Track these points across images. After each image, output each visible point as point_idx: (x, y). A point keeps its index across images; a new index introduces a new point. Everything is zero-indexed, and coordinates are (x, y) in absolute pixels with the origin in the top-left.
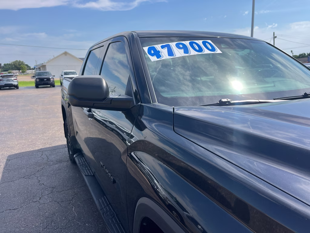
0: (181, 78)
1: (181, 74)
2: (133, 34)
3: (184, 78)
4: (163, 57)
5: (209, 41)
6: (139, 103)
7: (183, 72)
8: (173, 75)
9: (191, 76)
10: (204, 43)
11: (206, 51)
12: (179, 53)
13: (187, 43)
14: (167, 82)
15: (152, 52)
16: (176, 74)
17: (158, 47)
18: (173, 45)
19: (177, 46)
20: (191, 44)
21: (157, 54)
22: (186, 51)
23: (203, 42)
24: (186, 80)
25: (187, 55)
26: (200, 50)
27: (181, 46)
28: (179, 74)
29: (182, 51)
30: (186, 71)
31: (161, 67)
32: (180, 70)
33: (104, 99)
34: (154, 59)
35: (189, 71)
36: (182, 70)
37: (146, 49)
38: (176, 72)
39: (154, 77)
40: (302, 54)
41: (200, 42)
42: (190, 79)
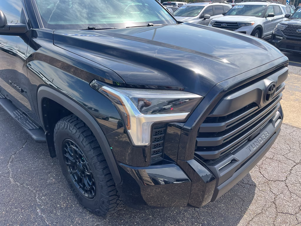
0: (78, 14)
1: (79, 11)
3: (81, 15)
6: (31, 29)
7: (80, 9)
8: (71, 11)
9: (88, 14)
14: (65, 17)
16: (73, 10)
24: (83, 17)
28: (76, 11)
30: (83, 9)
31: (59, 2)
32: (77, 7)
33: (4, 26)
35: (86, 9)
36: (79, 7)
38: (74, 9)
39: (53, 11)
42: (86, 16)
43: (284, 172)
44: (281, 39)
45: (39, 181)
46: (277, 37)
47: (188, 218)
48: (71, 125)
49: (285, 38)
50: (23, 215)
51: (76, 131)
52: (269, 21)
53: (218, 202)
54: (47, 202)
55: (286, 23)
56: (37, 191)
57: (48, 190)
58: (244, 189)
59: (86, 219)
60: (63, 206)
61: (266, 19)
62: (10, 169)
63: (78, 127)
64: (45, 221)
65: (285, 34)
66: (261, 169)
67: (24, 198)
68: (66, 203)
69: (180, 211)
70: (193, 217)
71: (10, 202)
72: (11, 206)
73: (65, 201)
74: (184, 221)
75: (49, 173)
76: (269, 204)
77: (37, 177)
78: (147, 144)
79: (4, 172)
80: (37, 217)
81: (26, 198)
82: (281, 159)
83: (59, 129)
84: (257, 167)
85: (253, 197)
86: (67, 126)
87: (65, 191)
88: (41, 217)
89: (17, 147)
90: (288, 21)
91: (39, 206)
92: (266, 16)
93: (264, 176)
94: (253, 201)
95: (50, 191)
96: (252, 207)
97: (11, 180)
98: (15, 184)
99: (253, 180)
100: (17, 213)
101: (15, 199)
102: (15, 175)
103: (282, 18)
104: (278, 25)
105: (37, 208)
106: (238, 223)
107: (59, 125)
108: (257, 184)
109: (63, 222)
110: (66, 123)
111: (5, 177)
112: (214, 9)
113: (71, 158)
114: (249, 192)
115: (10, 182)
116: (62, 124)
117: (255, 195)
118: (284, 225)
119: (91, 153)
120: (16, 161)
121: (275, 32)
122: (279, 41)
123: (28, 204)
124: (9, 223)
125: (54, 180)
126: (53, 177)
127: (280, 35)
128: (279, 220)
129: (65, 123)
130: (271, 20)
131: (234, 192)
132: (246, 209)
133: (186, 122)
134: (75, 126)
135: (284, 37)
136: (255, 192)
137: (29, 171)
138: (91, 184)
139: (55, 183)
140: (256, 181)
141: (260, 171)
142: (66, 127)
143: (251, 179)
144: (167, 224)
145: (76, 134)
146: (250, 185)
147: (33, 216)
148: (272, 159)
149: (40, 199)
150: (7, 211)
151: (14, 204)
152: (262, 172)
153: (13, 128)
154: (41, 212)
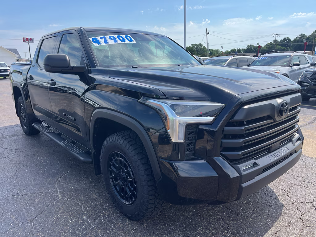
2: (81, 29)
4: (102, 44)
5: (130, 36)
6: (90, 68)
10: (126, 37)
11: (127, 41)
12: (111, 42)
13: (116, 36)
15: (95, 41)
17: (98, 38)
18: (107, 37)
19: (110, 38)
20: (118, 37)
21: (98, 42)
22: (115, 41)
23: (117, 36)
25: (115, 43)
26: (124, 40)
27: (112, 38)
29: (113, 41)
33: (68, 67)
34: (96, 45)
37: (91, 39)
40: (233, 50)
41: (124, 36)
43: (311, 196)
44: (308, 86)
45: (83, 197)
46: (304, 84)
47: (218, 227)
48: (119, 138)
49: (312, 85)
50: (72, 221)
51: (124, 142)
52: (295, 70)
53: (246, 217)
54: (91, 212)
55: (312, 70)
56: (82, 204)
57: (92, 203)
58: (272, 208)
59: (126, 224)
60: (106, 214)
61: (292, 68)
62: (58, 188)
63: (125, 138)
64: (91, 225)
65: (311, 81)
66: (288, 193)
67: (72, 209)
68: (108, 213)
69: (210, 222)
70: (222, 227)
71: (60, 211)
72: (61, 214)
73: (107, 212)
74: (215, 229)
75: (92, 191)
76: (296, 219)
77: (82, 193)
78: (182, 141)
79: (53, 190)
80: (83, 222)
81: (74, 209)
82: (308, 186)
83: (107, 144)
84: (285, 192)
85: (280, 214)
86: (116, 139)
87: (106, 204)
88: (88, 222)
89: (62, 173)
90: (313, 69)
91: (85, 214)
92: (291, 65)
93: (292, 198)
94: (281, 217)
95: (94, 204)
96: (280, 222)
97: (60, 196)
98: (63, 199)
99: (281, 202)
100: (67, 219)
101: (64, 209)
102: (62, 192)
103: (309, 67)
104: (304, 73)
105: (84, 216)
106: (266, 233)
107: (108, 140)
108: (285, 204)
109: (106, 226)
110: (115, 137)
111: (53, 193)
112: (238, 62)
113: (115, 170)
114: (276, 210)
115: (58, 197)
116: (110, 139)
117: (283, 213)
118: (311, 236)
119: (135, 158)
120: (63, 183)
121: (301, 79)
122: (306, 88)
123: (75, 212)
124: (60, 226)
125: (96, 196)
126: (95, 194)
127: (307, 82)
128: (306, 232)
129: (113, 138)
130: (296, 69)
131: (262, 210)
132: (274, 223)
133: (212, 124)
134: (122, 137)
135: (311, 83)
136: (283, 210)
137: (74, 189)
138: (132, 189)
139: (97, 199)
140: (283, 203)
141: (288, 195)
142: (114, 140)
143: (279, 200)
144: (199, 231)
145: (123, 144)
146: (278, 205)
147: (80, 221)
148: (300, 185)
149: (85, 210)
150: (58, 217)
151: (64, 213)
152: (289, 196)
153: (58, 159)
154: (87, 218)
